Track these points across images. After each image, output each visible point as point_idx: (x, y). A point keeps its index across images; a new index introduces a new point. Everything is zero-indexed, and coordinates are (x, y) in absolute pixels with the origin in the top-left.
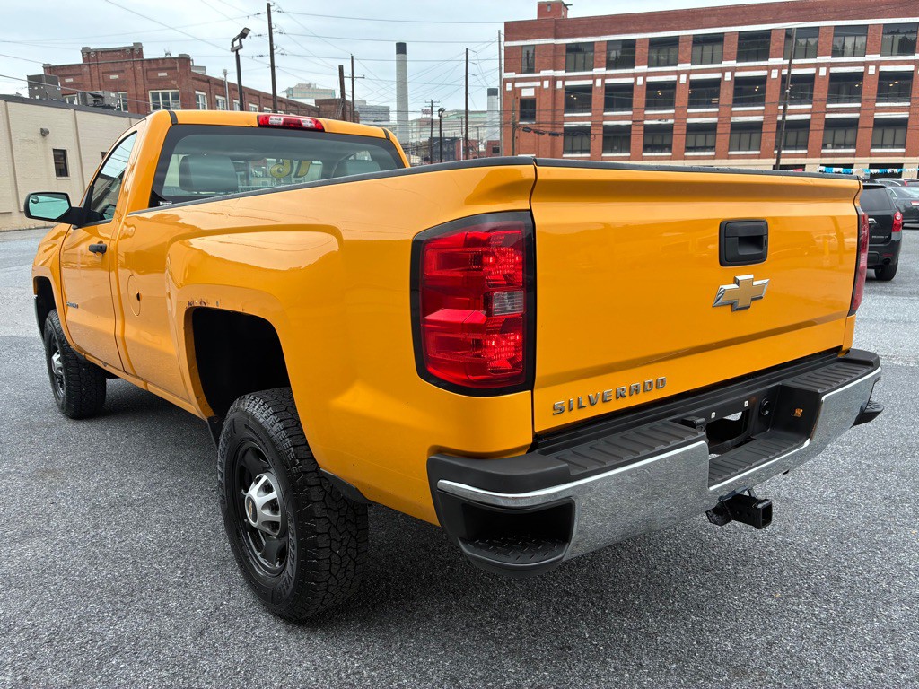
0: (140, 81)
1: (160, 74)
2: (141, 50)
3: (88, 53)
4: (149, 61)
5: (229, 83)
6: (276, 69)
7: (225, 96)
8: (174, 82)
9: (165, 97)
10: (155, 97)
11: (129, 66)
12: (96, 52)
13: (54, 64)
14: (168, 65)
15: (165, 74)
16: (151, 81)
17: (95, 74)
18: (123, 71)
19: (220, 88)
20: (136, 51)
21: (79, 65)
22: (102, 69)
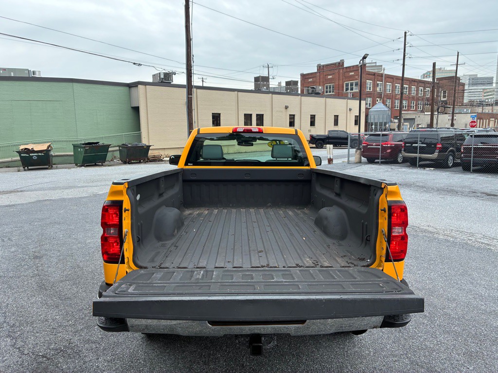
0: (341, 78)
1: (351, 74)
2: (343, 63)
3: (320, 67)
4: (346, 68)
5: (385, 74)
6: (405, 66)
7: (382, 81)
8: (357, 77)
9: (352, 85)
10: (347, 85)
11: (337, 71)
12: (323, 66)
13: (304, 73)
14: (355, 69)
15: (353, 73)
16: (346, 77)
17: (322, 76)
18: (334, 74)
19: (380, 78)
20: (341, 64)
21: (315, 73)
22: (325, 73)
